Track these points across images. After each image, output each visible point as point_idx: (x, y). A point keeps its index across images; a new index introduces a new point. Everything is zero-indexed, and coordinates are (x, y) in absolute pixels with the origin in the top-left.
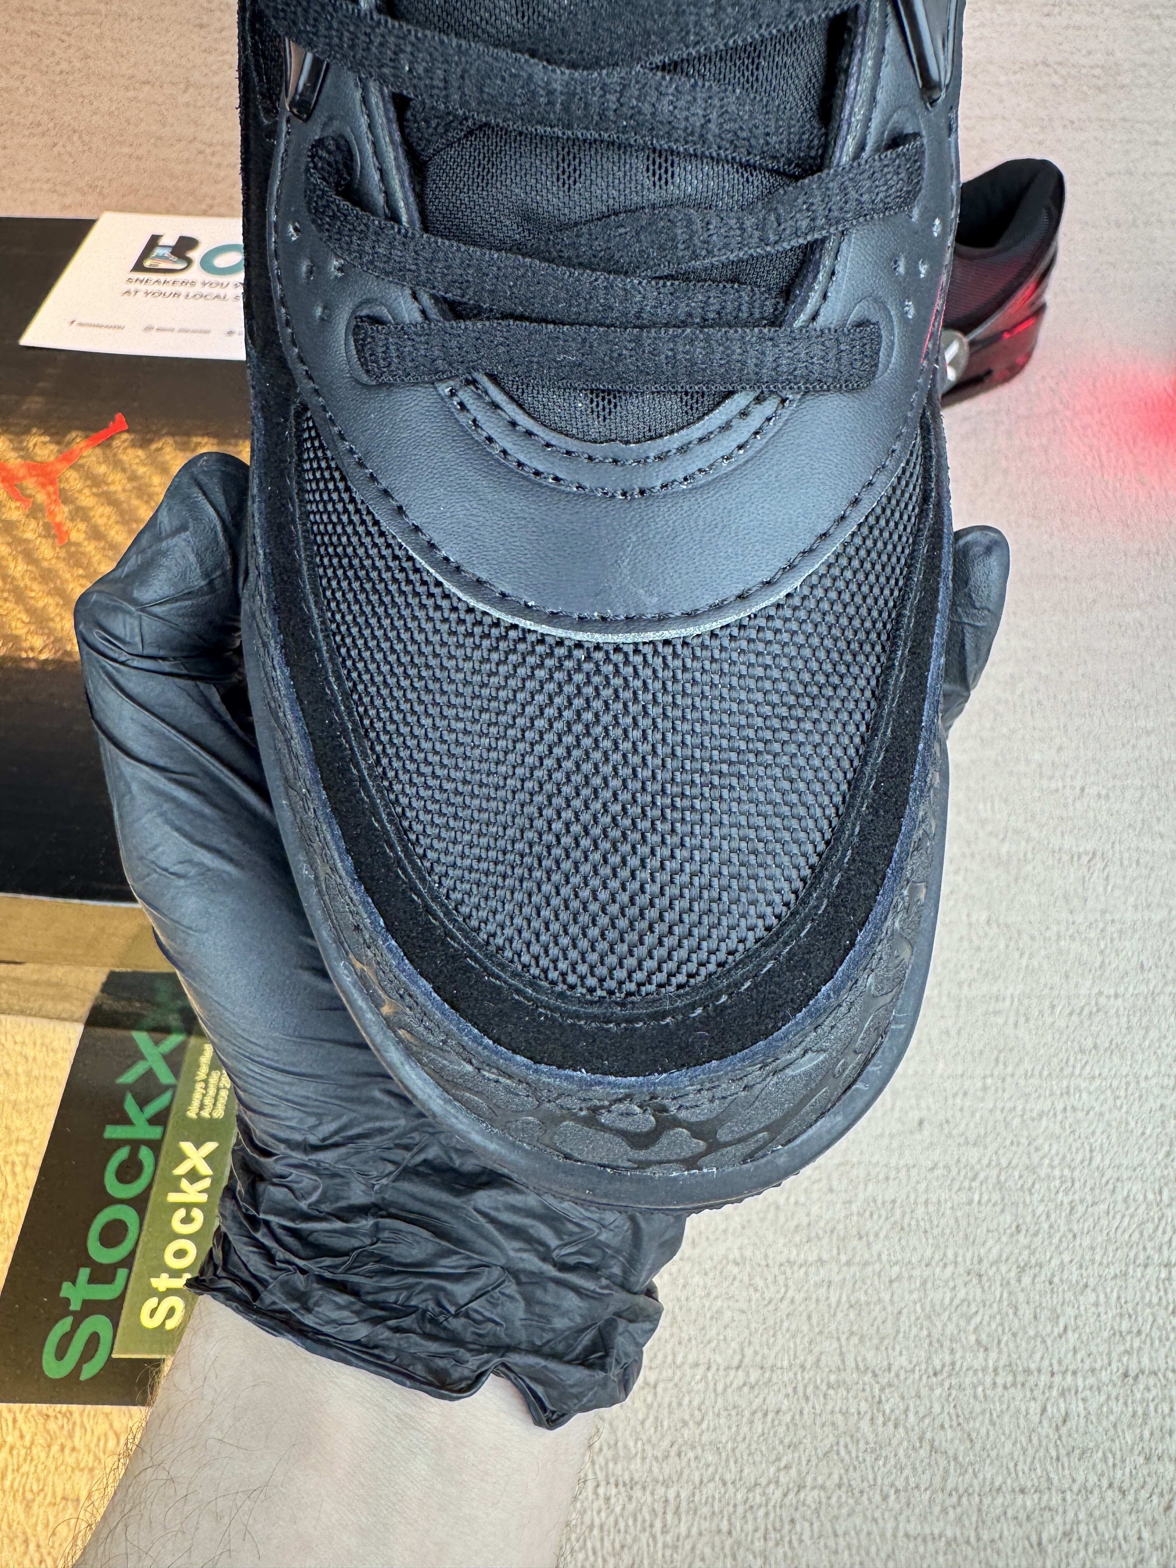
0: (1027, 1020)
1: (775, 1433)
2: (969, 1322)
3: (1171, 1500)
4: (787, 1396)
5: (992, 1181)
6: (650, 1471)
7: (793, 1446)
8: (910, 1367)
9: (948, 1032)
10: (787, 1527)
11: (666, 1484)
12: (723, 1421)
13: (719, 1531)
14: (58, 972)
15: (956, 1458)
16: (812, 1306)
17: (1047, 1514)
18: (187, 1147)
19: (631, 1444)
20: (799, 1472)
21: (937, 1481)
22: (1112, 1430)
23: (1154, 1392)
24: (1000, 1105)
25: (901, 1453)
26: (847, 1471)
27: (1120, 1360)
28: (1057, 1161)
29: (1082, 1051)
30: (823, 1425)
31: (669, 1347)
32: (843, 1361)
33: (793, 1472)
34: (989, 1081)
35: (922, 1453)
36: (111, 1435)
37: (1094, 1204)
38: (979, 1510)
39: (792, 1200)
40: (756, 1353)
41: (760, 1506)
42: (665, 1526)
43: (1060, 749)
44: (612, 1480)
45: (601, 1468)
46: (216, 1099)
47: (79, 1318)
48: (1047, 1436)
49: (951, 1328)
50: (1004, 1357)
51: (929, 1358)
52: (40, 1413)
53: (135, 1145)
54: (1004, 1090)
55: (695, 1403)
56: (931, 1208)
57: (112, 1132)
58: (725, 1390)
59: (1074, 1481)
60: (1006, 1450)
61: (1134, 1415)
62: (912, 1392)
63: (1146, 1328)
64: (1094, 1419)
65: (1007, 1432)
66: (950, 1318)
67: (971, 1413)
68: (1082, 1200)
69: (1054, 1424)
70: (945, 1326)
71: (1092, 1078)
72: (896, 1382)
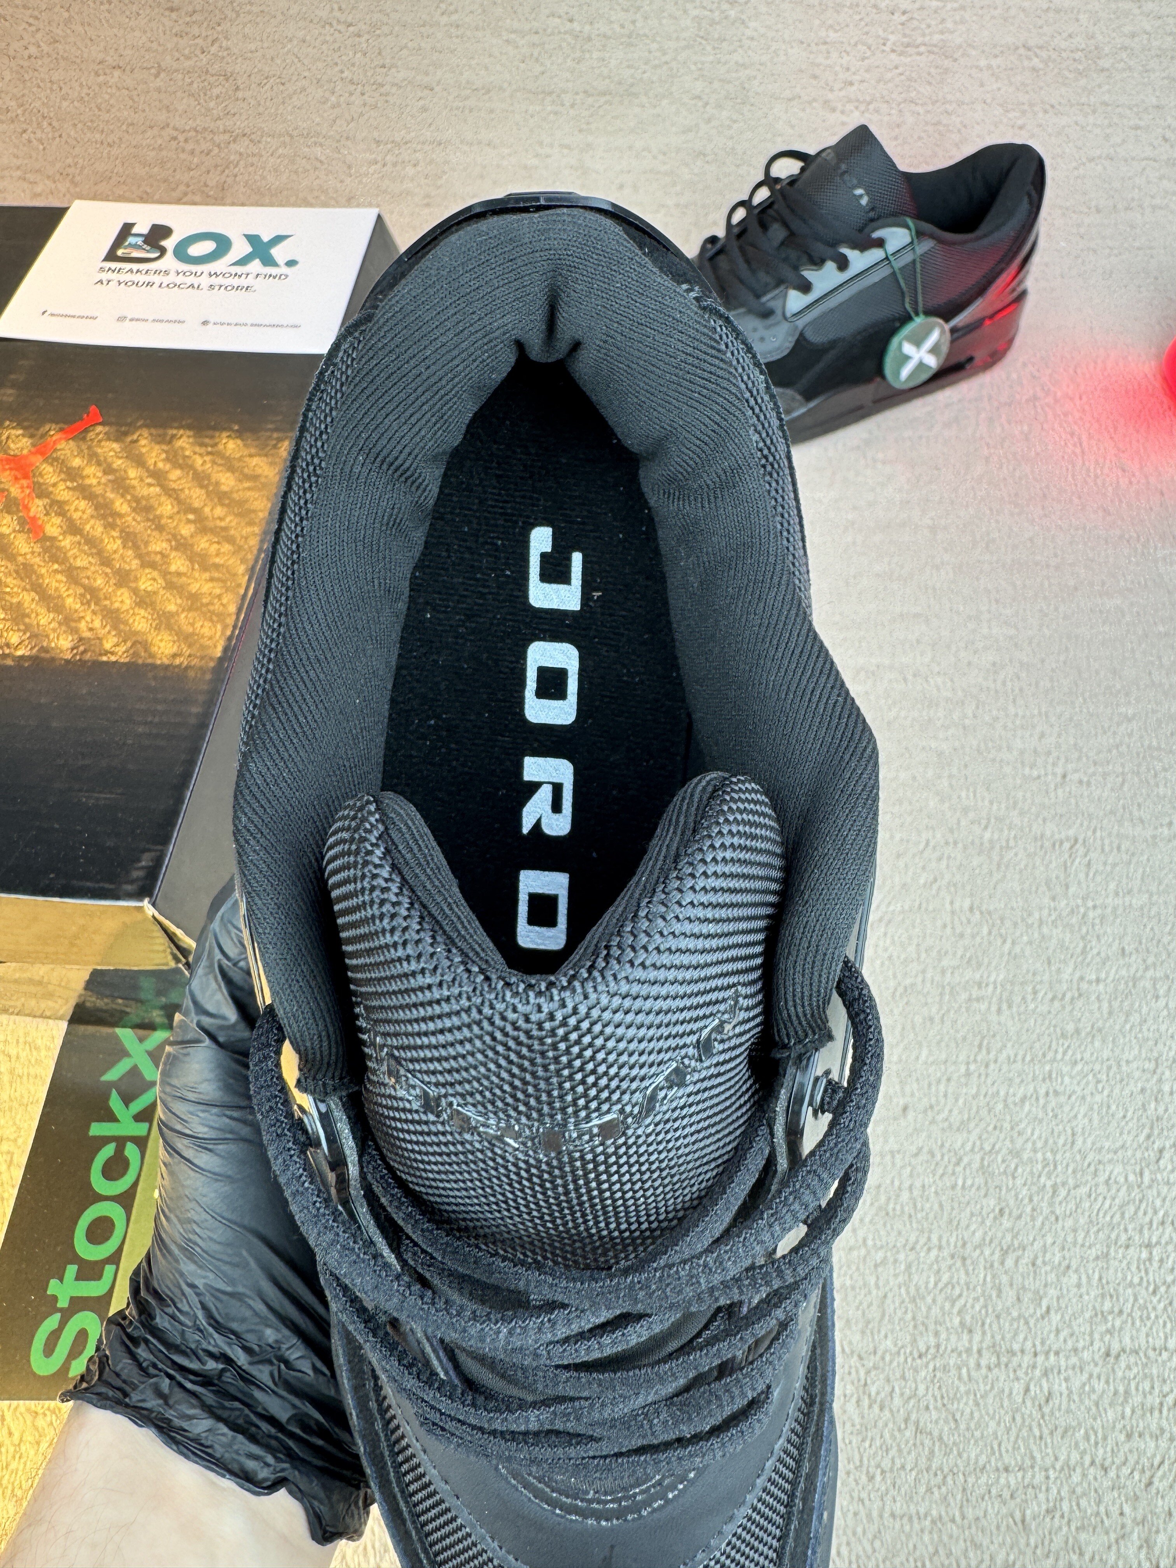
0: (1010, 1007)
2: (953, 1306)
5: (976, 1165)
8: (896, 1349)
9: (931, 1019)
14: (40, 971)
15: (940, 1438)
17: (1030, 1492)
21: (923, 1463)
22: (1094, 1409)
23: (1135, 1370)
24: (983, 1090)
25: (887, 1435)
27: (1102, 1340)
28: (1039, 1145)
29: (1064, 1036)
34: (972, 1067)
35: (908, 1434)
37: (1076, 1187)
38: (964, 1490)
43: (1042, 735)
47: (67, 1315)
48: (1031, 1415)
49: (936, 1312)
50: (988, 1339)
52: (28, 1410)
53: (121, 1142)
54: (987, 1075)
56: (916, 1193)
57: (97, 1129)
59: (1056, 1459)
60: (990, 1431)
61: (1116, 1393)
62: (898, 1375)
63: (1127, 1308)
64: (1076, 1398)
65: (991, 1412)
66: (934, 1301)
67: (955, 1394)
68: (1065, 1183)
69: (1037, 1403)
70: (929, 1309)
71: (1074, 1063)
72: (881, 1364)
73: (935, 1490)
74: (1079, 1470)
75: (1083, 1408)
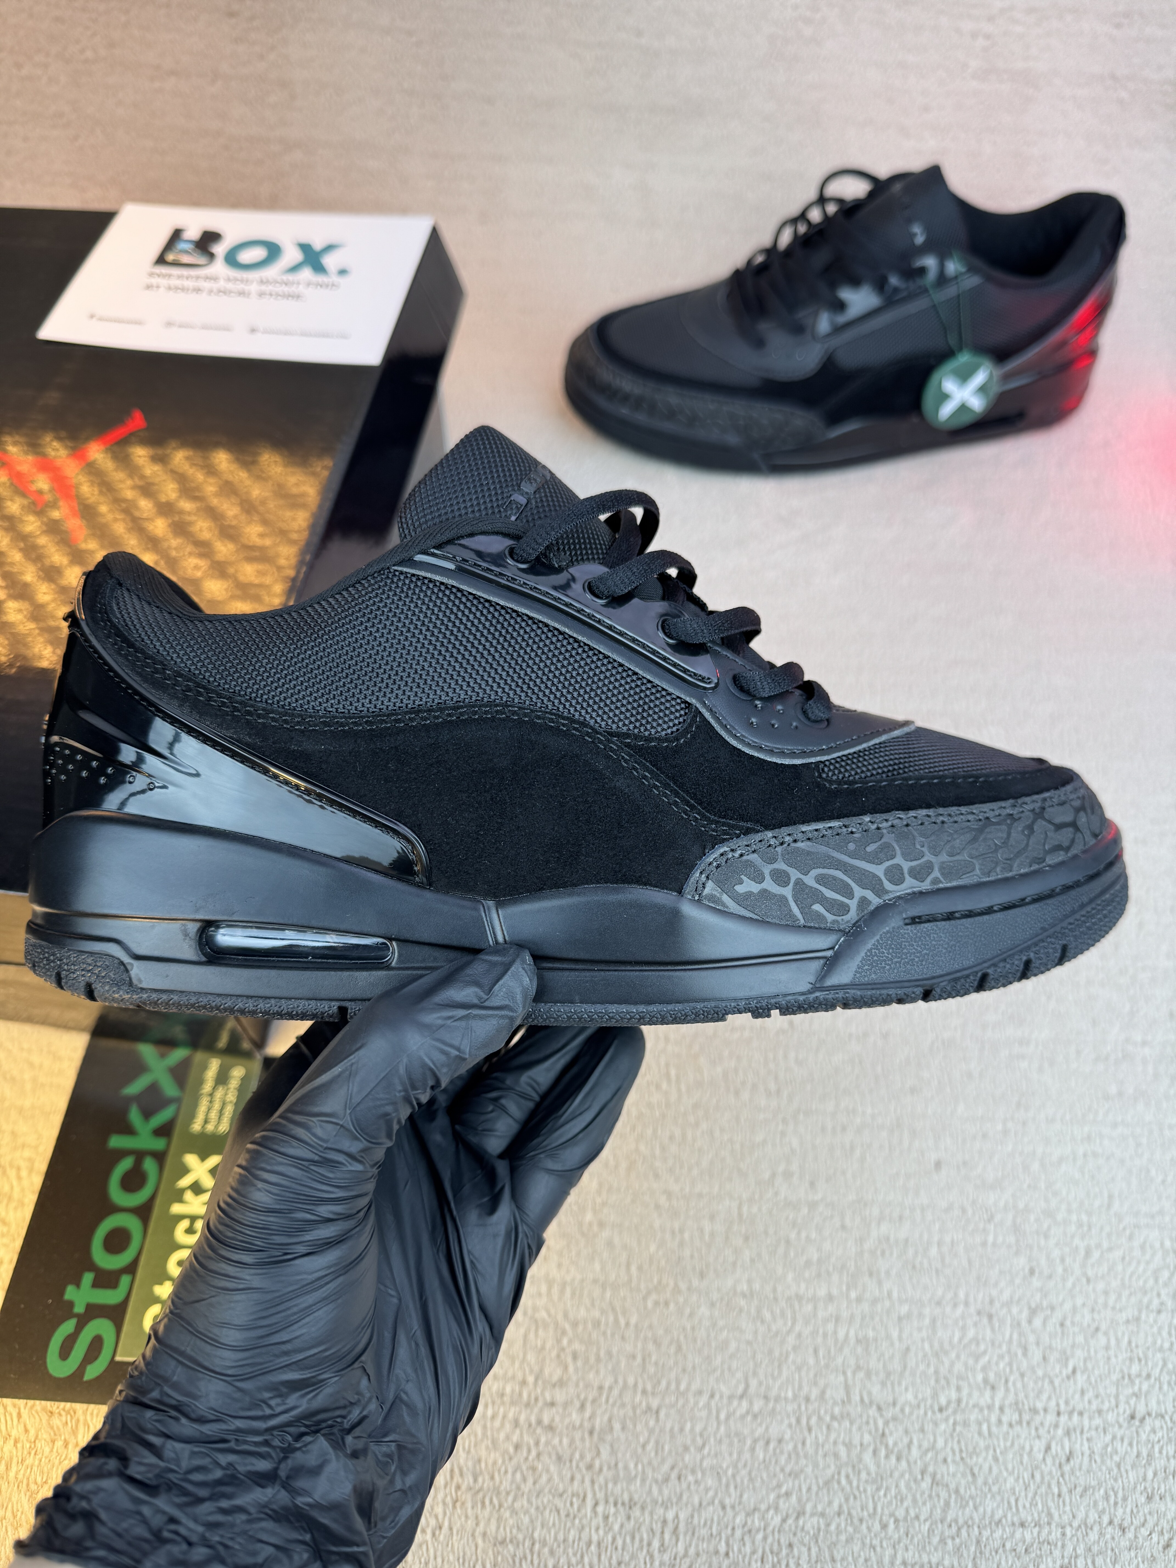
0: (1051, 1065)
1: (776, 1462)
2: (977, 1361)
3: (1171, 1539)
4: (790, 1426)
5: (1009, 1223)
6: (650, 1492)
7: (794, 1475)
8: (914, 1402)
10: (784, 1552)
11: (666, 1506)
12: (724, 1447)
13: (717, 1552)
15: (957, 1491)
16: (820, 1340)
17: (1046, 1547)
18: (191, 1159)
19: (632, 1466)
20: (799, 1500)
21: (938, 1512)
22: (1115, 1470)
23: (1160, 1434)
24: (1019, 1148)
25: (902, 1484)
26: (847, 1500)
27: (1128, 1402)
28: (1074, 1206)
29: (1105, 1097)
30: (825, 1456)
31: (673, 1375)
32: (848, 1393)
33: (794, 1498)
34: (1010, 1125)
35: (924, 1485)
37: (1110, 1249)
38: (978, 1542)
40: (760, 1384)
41: (758, 1530)
42: (663, 1545)
44: (611, 1500)
45: (600, 1488)
46: (221, 1113)
47: (83, 1321)
48: (1050, 1473)
49: (959, 1367)
50: (1011, 1396)
51: (935, 1396)
52: (44, 1409)
53: (140, 1155)
54: (1024, 1134)
55: (698, 1429)
56: (944, 1248)
57: (116, 1142)
58: (728, 1418)
59: (1074, 1517)
60: (1008, 1486)
61: (1138, 1455)
62: (917, 1427)
63: (1156, 1372)
64: (1097, 1458)
65: (1010, 1467)
66: (958, 1357)
67: (975, 1448)
68: (1099, 1246)
69: (1057, 1462)
70: (952, 1364)
71: (1115, 1125)
72: (900, 1416)
73: (950, 1542)
74: (1096, 1528)
75: (1104, 1468)
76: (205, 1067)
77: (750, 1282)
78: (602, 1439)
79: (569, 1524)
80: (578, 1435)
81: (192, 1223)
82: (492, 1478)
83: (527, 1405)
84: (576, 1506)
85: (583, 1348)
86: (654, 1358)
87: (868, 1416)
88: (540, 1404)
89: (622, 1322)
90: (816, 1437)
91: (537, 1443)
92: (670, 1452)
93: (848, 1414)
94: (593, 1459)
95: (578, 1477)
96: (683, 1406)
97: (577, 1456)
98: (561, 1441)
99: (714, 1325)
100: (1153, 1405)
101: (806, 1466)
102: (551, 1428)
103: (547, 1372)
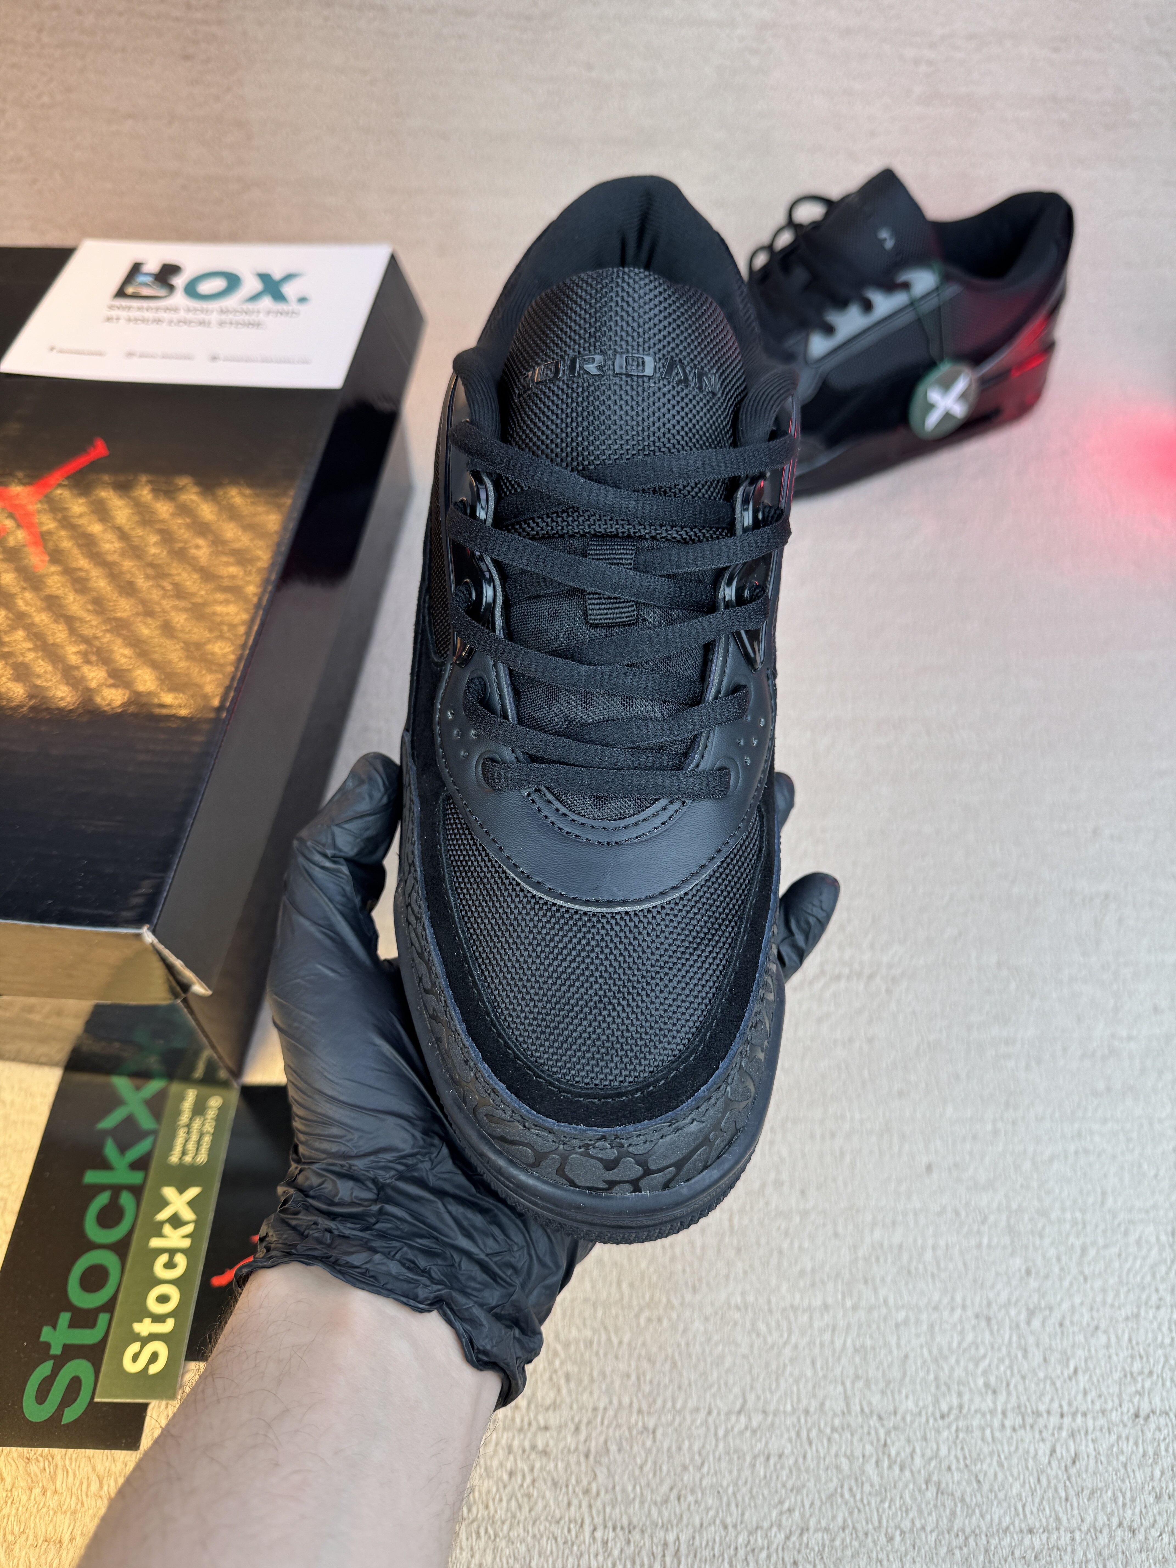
0: (1038, 1064)
1: (777, 1478)
2: (977, 1365)
4: (790, 1440)
5: (1003, 1223)
6: (649, 1513)
7: (797, 1490)
8: (915, 1410)
9: (957, 1076)
11: (666, 1528)
12: (723, 1465)
15: (963, 1500)
16: (817, 1350)
17: (1055, 1552)
18: (169, 1192)
19: (630, 1488)
20: (802, 1516)
21: (944, 1524)
22: (1122, 1471)
23: (1165, 1432)
24: (1010, 1149)
25: (907, 1495)
26: (851, 1513)
27: (1131, 1401)
28: (1068, 1204)
29: (1094, 1093)
30: (827, 1469)
31: (668, 1393)
32: (848, 1405)
33: (797, 1515)
34: (1000, 1125)
35: (929, 1495)
36: (94, 1478)
37: (1106, 1246)
38: (986, 1551)
39: (796, 1244)
40: (758, 1398)
41: (762, 1549)
43: (1072, 790)
44: (610, 1524)
45: (598, 1513)
46: (199, 1144)
47: (60, 1362)
48: (1057, 1476)
49: (959, 1372)
50: (1013, 1399)
51: (936, 1402)
52: (21, 1456)
53: (116, 1190)
54: (1014, 1133)
55: (696, 1448)
56: (939, 1252)
57: (92, 1177)
58: (726, 1435)
59: (1082, 1521)
60: (1014, 1491)
61: (1144, 1455)
62: (919, 1435)
63: (1158, 1369)
64: (1103, 1459)
65: (1015, 1472)
66: (958, 1362)
67: (979, 1455)
68: (1094, 1243)
69: (1063, 1465)
70: (952, 1369)
71: (1105, 1121)
72: (902, 1425)
74: (1106, 1531)
75: (1110, 1469)
76: (182, 1098)
77: (743, 1294)
78: (597, 1462)
79: (567, 1551)
80: (573, 1459)
81: (171, 1258)
82: (487, 1507)
83: (521, 1430)
84: (573, 1533)
85: (576, 1370)
86: (648, 1377)
87: (869, 1427)
88: (534, 1428)
89: (615, 1341)
90: (817, 1451)
91: (532, 1469)
92: (668, 1472)
93: (849, 1426)
94: (589, 1483)
95: (575, 1502)
96: (680, 1424)
97: (573, 1481)
98: (556, 1466)
99: (709, 1340)
100: (1157, 1402)
101: (808, 1480)
102: (545, 1453)
103: (539, 1395)
